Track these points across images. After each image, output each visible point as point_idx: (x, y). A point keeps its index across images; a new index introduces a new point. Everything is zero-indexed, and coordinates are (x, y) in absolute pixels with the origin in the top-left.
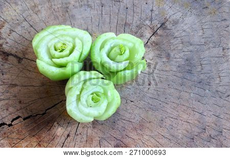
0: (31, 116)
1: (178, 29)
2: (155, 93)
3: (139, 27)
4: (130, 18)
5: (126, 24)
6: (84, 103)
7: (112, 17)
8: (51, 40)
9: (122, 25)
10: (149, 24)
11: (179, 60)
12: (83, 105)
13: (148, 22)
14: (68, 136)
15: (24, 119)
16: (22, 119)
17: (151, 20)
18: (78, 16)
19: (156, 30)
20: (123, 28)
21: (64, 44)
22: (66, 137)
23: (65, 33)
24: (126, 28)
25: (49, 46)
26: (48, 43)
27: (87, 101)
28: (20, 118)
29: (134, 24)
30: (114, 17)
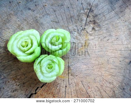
0: (44, 84)
1: (99, 9)
2: (100, 48)
3: (79, 16)
4: (72, 12)
5: (71, 17)
6: (46, 72)
7: (62, 16)
8: (17, 43)
9: (70, 18)
10: (83, 12)
11: (105, 26)
12: (46, 74)
13: (82, 11)
14: (66, 87)
15: (41, 87)
16: (40, 88)
17: (83, 10)
18: (45, 23)
19: (88, 14)
20: (71, 20)
21: (26, 42)
22: (65, 88)
23: (22, 36)
24: (72, 19)
25: (19, 47)
26: (17, 45)
27: (47, 71)
28: (39, 88)
29: (76, 15)
30: (63, 15)
